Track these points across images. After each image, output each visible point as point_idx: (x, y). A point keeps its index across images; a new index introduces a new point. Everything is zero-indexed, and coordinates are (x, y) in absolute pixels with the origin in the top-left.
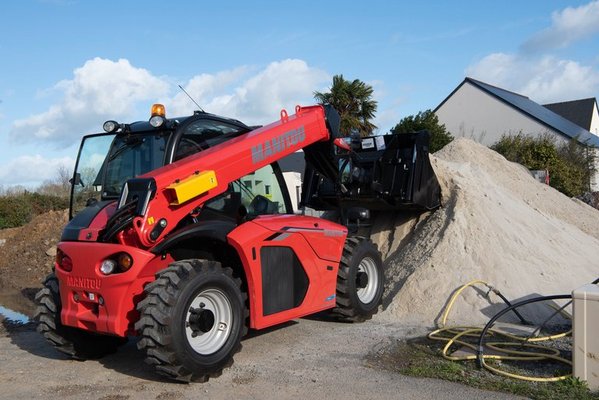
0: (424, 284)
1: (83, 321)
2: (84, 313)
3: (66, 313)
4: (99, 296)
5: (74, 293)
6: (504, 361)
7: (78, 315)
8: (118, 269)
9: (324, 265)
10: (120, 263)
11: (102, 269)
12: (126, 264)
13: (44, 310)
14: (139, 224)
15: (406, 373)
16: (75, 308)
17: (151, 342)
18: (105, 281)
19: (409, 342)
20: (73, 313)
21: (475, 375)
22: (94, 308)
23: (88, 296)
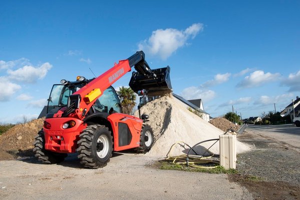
0: (162, 143)
1: (54, 147)
2: (54, 144)
3: (47, 144)
4: (61, 137)
5: (51, 137)
6: (195, 164)
7: (52, 145)
8: (70, 127)
9: (136, 131)
10: (70, 124)
11: (63, 127)
12: (73, 125)
13: (38, 141)
14: (78, 111)
15: (162, 169)
16: (51, 143)
17: (84, 155)
18: (64, 131)
19: (159, 161)
20: (50, 144)
21: (186, 168)
22: (59, 142)
23: (57, 137)
